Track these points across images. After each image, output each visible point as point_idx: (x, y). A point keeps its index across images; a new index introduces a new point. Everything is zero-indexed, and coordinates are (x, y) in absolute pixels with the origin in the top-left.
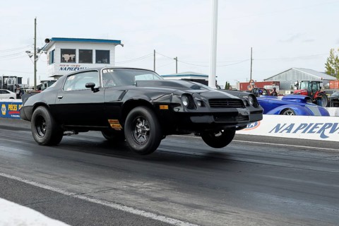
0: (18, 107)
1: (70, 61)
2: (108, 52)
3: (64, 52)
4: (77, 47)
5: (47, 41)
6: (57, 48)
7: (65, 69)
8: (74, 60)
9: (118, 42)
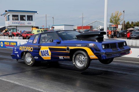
0: (10, 43)
1: (16, 20)
2: (32, 16)
3: (13, 16)
4: (19, 14)
5: (6, 11)
7: (14, 23)
8: (18, 20)
9: (36, 12)
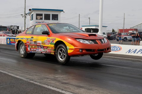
0: (14, 40)
2: (57, 15)
3: (37, 15)
4: (44, 13)
5: (30, 10)
6: (34, 13)
8: (42, 19)
9: (62, 11)
